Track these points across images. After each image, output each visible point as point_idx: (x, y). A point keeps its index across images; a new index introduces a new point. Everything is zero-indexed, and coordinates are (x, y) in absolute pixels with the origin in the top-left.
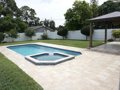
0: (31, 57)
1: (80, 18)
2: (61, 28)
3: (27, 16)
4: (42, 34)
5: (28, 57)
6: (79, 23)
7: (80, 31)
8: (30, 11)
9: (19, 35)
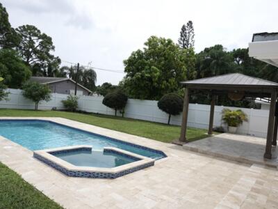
0: (51, 153)
1: (158, 73)
2: (106, 88)
3: (31, 50)
4: (65, 97)
5: (44, 153)
6: (156, 84)
7: (155, 103)
8: (40, 40)
9: (7, 93)
